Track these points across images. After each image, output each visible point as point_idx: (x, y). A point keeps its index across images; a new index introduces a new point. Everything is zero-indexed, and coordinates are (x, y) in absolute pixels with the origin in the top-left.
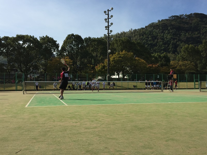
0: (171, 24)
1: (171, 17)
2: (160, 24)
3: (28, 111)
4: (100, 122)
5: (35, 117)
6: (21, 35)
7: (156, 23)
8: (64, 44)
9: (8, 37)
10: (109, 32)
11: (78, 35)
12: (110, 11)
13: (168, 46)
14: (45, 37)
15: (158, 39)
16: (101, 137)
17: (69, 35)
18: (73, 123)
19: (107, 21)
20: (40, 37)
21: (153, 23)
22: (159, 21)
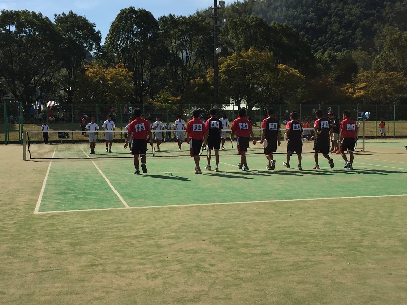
3: (42, 228)
5: (60, 253)
6: (11, 11)
8: (113, 32)
11: (145, 10)
13: (353, 33)
14: (67, 15)
15: (330, 17)
17: (123, 12)
20: (56, 15)
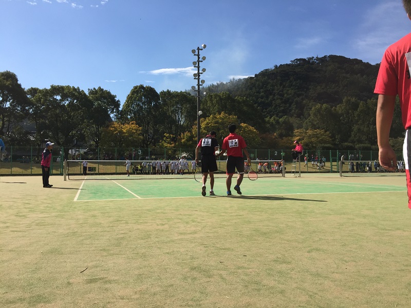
0: (295, 72)
1: (294, 60)
2: (277, 72)
3: (80, 207)
4: (199, 224)
5: (94, 216)
6: (58, 86)
7: (272, 71)
8: (128, 101)
9: (38, 89)
10: (200, 83)
11: (150, 87)
12: (202, 50)
13: (290, 106)
14: (97, 89)
15: (274, 95)
16: (207, 247)
17: (136, 88)
18: (158, 225)
19: (197, 65)
20: (89, 89)
21: (266, 70)
22: (276, 66)
